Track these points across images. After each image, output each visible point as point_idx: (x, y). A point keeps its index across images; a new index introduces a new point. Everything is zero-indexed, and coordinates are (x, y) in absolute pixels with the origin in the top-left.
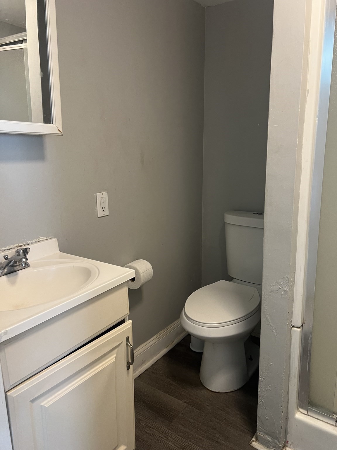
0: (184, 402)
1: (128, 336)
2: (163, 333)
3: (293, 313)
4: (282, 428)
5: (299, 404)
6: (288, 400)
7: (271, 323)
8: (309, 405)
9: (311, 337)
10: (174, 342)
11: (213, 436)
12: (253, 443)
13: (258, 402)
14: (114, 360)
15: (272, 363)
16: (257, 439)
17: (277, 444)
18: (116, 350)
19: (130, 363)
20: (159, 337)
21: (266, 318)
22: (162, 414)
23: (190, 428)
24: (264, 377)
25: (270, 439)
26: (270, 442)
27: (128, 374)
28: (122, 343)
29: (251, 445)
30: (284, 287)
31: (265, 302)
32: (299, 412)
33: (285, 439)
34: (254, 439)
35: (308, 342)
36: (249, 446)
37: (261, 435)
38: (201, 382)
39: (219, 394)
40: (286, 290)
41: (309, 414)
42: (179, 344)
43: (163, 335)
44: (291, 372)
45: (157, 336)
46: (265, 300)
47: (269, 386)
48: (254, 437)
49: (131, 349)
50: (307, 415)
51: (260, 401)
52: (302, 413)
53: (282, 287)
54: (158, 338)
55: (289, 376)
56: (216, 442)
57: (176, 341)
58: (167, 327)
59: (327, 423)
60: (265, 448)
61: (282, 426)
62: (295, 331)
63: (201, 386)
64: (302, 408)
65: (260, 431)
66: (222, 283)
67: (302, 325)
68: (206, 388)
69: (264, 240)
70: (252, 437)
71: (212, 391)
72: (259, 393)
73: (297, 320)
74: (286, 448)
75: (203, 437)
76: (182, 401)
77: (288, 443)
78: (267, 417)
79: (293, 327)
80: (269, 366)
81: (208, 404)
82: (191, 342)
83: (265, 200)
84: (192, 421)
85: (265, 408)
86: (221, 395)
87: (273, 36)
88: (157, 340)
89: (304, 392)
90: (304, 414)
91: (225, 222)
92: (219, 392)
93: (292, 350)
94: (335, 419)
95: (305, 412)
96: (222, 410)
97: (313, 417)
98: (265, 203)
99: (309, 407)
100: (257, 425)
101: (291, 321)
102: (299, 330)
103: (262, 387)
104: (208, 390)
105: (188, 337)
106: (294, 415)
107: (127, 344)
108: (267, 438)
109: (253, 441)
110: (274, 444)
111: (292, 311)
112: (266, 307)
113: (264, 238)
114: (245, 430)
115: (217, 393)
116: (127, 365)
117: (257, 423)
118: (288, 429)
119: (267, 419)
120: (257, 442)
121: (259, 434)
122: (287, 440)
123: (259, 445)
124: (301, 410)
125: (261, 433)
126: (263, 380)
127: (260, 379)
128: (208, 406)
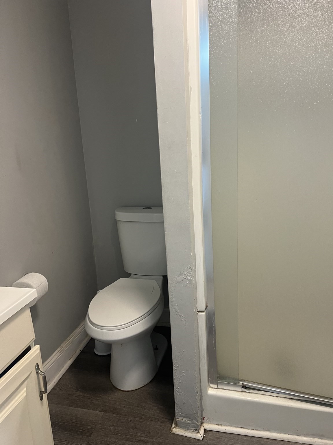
0: (100, 411)
1: (37, 364)
2: (65, 346)
3: (198, 299)
4: (198, 408)
5: (209, 381)
6: (201, 380)
7: (179, 313)
8: (218, 379)
9: (215, 318)
10: (77, 352)
11: (136, 436)
12: (174, 429)
13: (175, 390)
14: (25, 394)
15: (184, 350)
16: (177, 425)
17: (196, 424)
18: (26, 383)
19: (44, 392)
20: (62, 351)
21: (174, 309)
22: (79, 431)
23: (111, 435)
24: (178, 366)
25: (189, 421)
26: (189, 424)
27: (42, 404)
28: (32, 373)
29: (172, 432)
30: (188, 277)
31: (172, 293)
32: (211, 388)
33: (201, 416)
34: (174, 426)
35: (212, 322)
36: (171, 434)
37: (180, 420)
38: (112, 384)
39: (133, 392)
40: (190, 279)
41: (219, 387)
42: (83, 352)
43: (65, 347)
44: (201, 354)
45: (59, 350)
46: (172, 292)
47: (184, 372)
48: (174, 424)
49: (43, 377)
50: (217, 388)
51: (176, 389)
52: (213, 388)
53: (187, 277)
54: (60, 352)
55: (199, 357)
56: (139, 441)
57: (79, 349)
58: (68, 338)
59: (235, 391)
60: (185, 431)
61: (198, 406)
62: (200, 315)
63: (114, 389)
64: (212, 383)
65: (180, 417)
66: (121, 281)
67: (206, 309)
68: (119, 389)
69: (165, 234)
70: (172, 425)
71: (125, 391)
72: (175, 381)
73: (201, 305)
74: (203, 425)
75: (126, 440)
76: (97, 411)
77: (204, 419)
78: (184, 402)
79: (199, 312)
80: (181, 354)
81: (124, 406)
82: (96, 346)
83: (163, 196)
84: (111, 428)
85: (181, 393)
86: (135, 392)
87: (154, 32)
88: (60, 354)
89: (213, 369)
90: (215, 388)
91: (116, 219)
92: (133, 390)
93: (200, 334)
94: (241, 385)
95: (215, 386)
96: (138, 407)
97: (223, 389)
98: (163, 199)
99: (218, 381)
100: (176, 412)
101: (197, 307)
102: (204, 313)
103: (176, 375)
104: (121, 392)
105: (92, 342)
106: (207, 391)
107: (37, 373)
108: (186, 421)
109: (174, 428)
110: (193, 424)
111: (197, 297)
112: (174, 298)
113: (165, 233)
114: (164, 419)
115: (131, 392)
116: (40, 395)
117: (176, 410)
118: (203, 407)
119: (184, 404)
120: (178, 428)
121: (179, 418)
122: (203, 416)
123: (179, 430)
124: (212, 385)
125: (180, 418)
126: (177, 368)
127: (174, 368)
128: (124, 407)
